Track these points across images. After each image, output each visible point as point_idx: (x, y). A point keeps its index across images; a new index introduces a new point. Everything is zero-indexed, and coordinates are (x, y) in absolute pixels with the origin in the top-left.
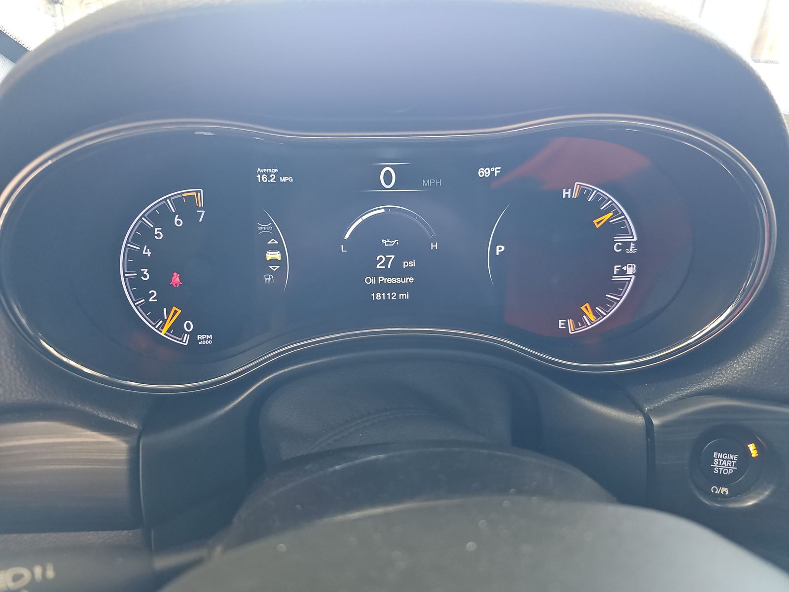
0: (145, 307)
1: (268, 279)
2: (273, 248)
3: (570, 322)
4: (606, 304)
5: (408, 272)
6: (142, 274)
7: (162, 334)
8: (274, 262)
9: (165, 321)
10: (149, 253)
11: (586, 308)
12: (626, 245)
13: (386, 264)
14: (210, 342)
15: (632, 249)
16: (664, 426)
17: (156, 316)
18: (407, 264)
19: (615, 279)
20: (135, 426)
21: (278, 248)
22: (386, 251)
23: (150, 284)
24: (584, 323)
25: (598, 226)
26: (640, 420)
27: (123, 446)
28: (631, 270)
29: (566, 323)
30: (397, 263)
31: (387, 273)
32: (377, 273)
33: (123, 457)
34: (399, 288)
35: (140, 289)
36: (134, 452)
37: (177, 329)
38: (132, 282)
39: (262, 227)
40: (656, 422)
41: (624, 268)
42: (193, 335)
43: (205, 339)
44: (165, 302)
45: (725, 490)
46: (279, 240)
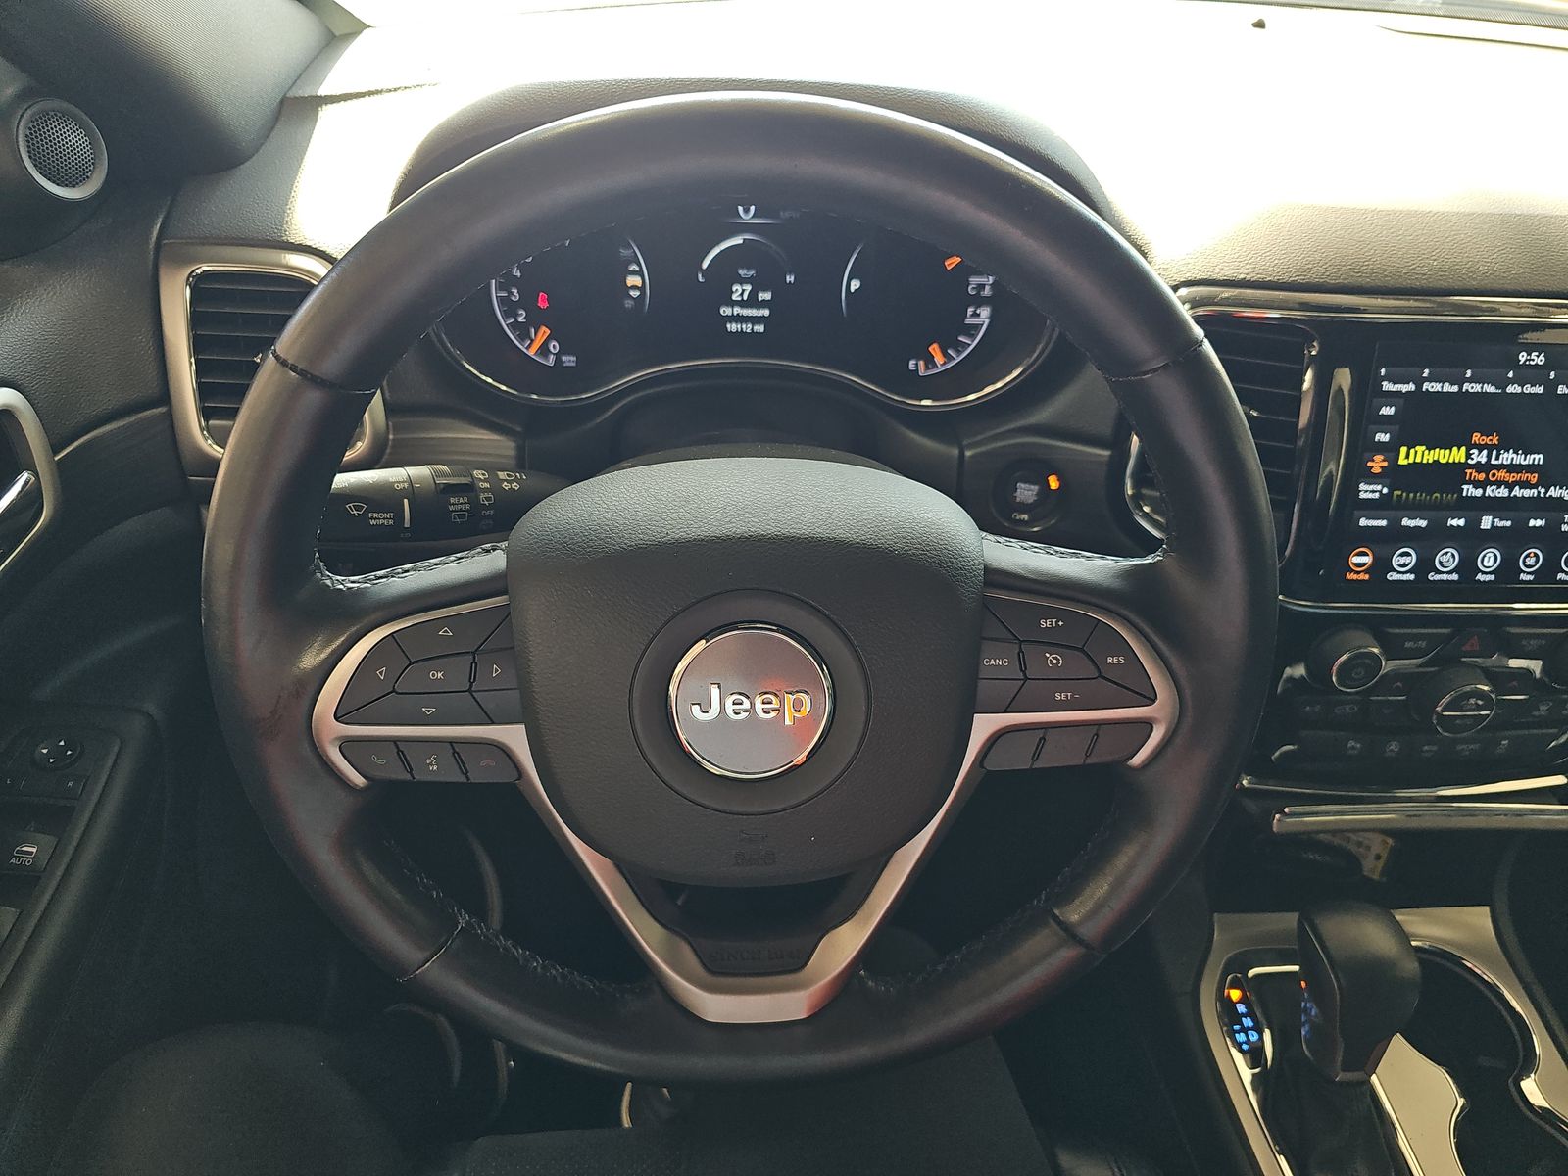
0: (514, 326)
1: (629, 304)
2: (634, 273)
3: (921, 363)
4: (959, 347)
5: (763, 304)
6: (512, 293)
7: (531, 353)
8: (634, 287)
9: (532, 341)
10: (519, 275)
11: (935, 349)
12: (981, 287)
13: (742, 294)
14: (574, 364)
15: (987, 292)
16: (972, 456)
17: (524, 335)
18: (762, 296)
19: (969, 321)
20: (519, 429)
21: (640, 273)
22: (742, 281)
23: (519, 304)
24: (935, 366)
25: (949, 268)
26: (956, 452)
27: (513, 444)
28: (985, 312)
29: (917, 364)
30: (753, 294)
31: (742, 304)
32: (733, 304)
33: (512, 452)
34: (755, 320)
35: (510, 309)
36: (520, 449)
37: (544, 350)
38: (501, 300)
39: (624, 252)
40: (968, 453)
41: (978, 311)
42: (558, 356)
43: (569, 360)
44: (535, 321)
45: (1025, 517)
46: (639, 265)
